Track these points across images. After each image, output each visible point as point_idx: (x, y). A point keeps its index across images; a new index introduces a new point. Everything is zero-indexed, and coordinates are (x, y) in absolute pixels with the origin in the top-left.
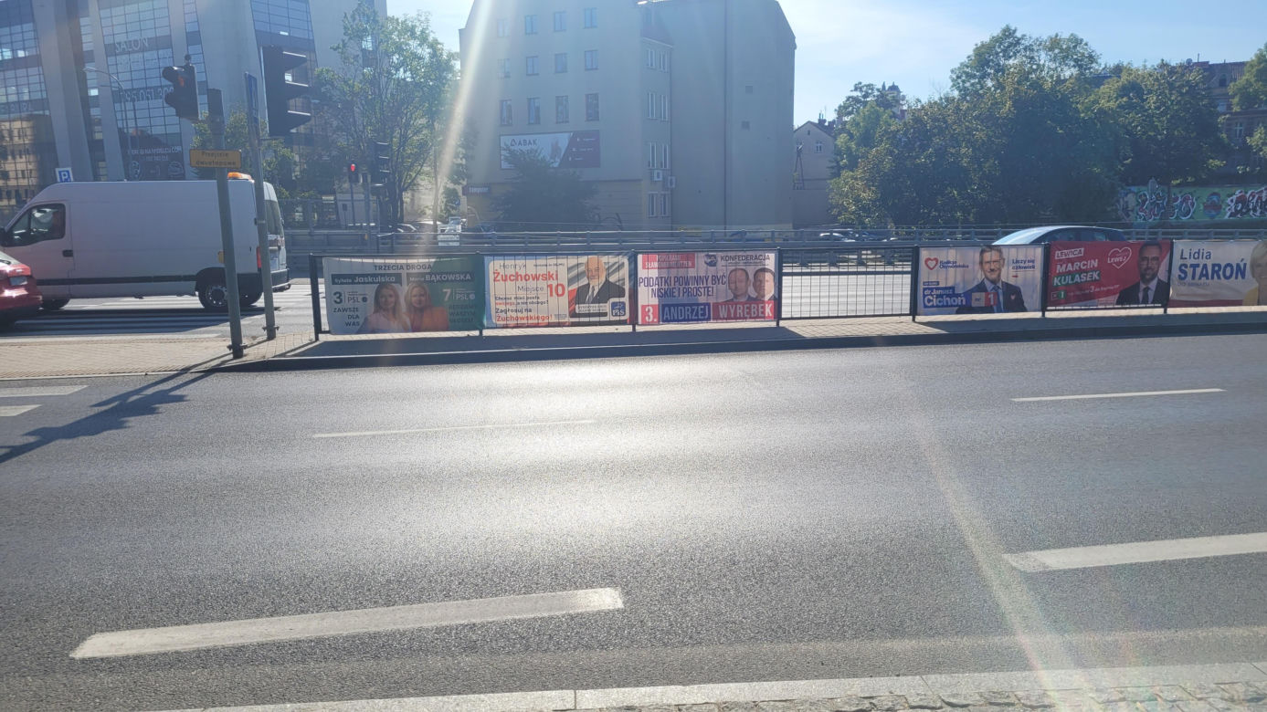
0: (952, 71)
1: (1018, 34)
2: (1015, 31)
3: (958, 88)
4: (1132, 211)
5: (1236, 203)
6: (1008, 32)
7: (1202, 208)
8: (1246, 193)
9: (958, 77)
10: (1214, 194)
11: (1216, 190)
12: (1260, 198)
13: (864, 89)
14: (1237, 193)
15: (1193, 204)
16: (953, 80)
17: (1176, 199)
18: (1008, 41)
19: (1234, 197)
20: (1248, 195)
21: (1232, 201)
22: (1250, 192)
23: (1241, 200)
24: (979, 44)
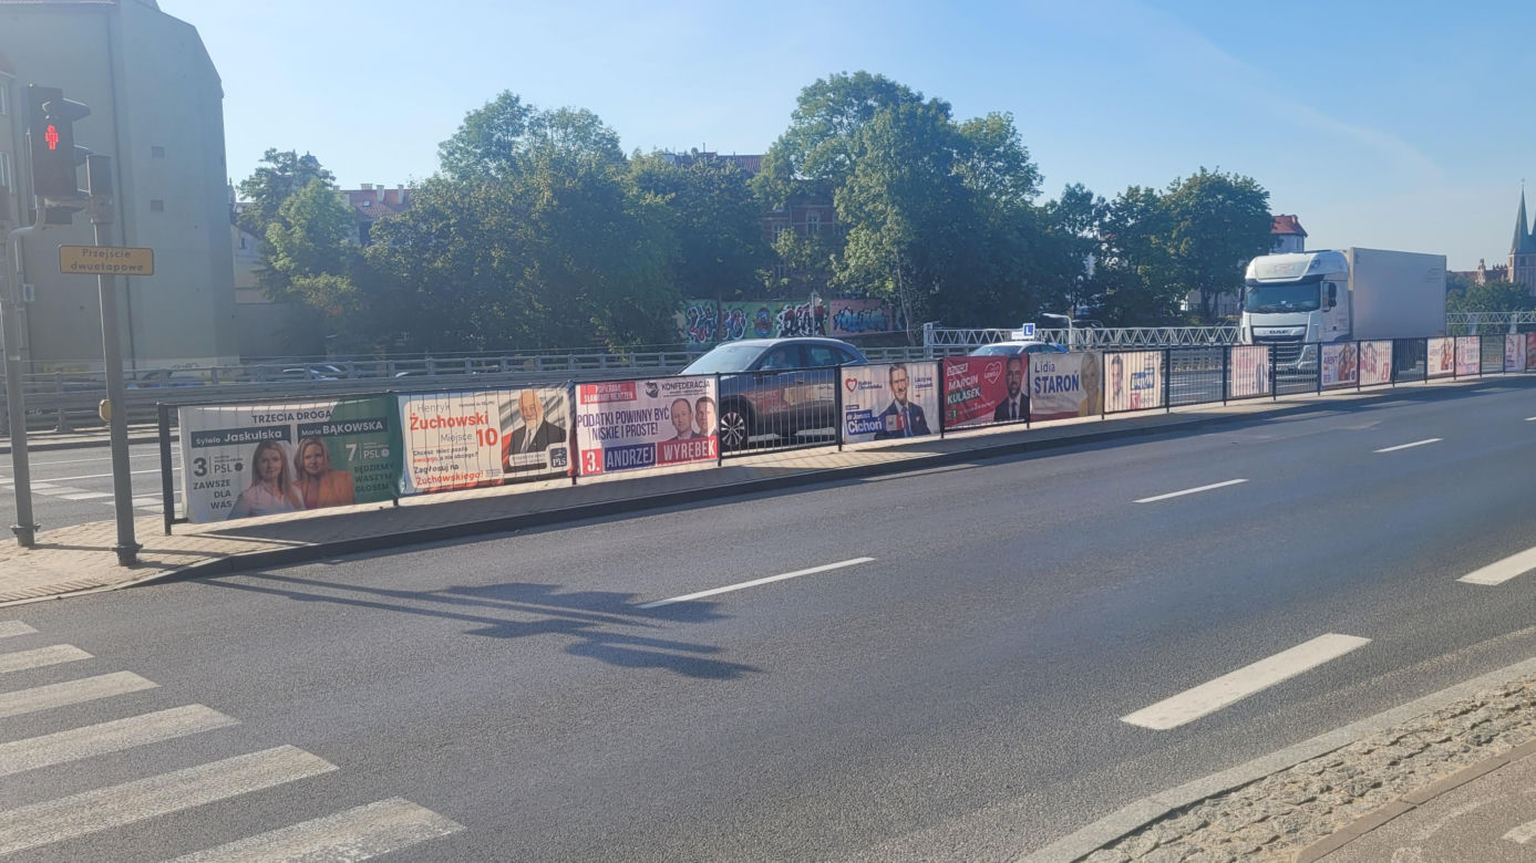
0: (441, 145)
1: (523, 104)
2: (517, 99)
3: (451, 169)
4: (682, 331)
5: (786, 320)
6: (509, 101)
7: (753, 326)
8: (794, 308)
9: (451, 154)
10: (762, 310)
11: (765, 305)
12: (807, 314)
13: (281, 159)
14: (785, 308)
15: (744, 322)
16: (443, 156)
17: (726, 317)
18: (508, 111)
19: (783, 313)
20: (795, 311)
21: (781, 317)
22: (797, 307)
23: (790, 317)
24: (472, 113)
